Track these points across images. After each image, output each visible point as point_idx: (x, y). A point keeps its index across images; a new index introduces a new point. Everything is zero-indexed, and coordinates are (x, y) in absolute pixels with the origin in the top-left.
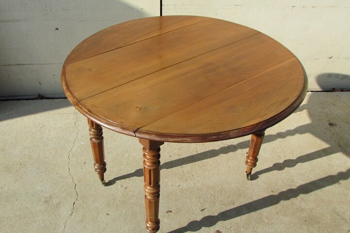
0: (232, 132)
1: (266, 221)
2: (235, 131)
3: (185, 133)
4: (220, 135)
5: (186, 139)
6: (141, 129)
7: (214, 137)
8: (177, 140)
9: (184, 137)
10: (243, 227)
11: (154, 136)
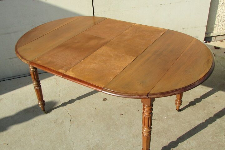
0: (196, 83)
1: (171, 110)
2: (197, 82)
3: (174, 89)
4: (191, 86)
5: (176, 92)
6: (150, 93)
7: (189, 88)
8: (172, 94)
9: (175, 91)
10: (161, 114)
11: (159, 95)
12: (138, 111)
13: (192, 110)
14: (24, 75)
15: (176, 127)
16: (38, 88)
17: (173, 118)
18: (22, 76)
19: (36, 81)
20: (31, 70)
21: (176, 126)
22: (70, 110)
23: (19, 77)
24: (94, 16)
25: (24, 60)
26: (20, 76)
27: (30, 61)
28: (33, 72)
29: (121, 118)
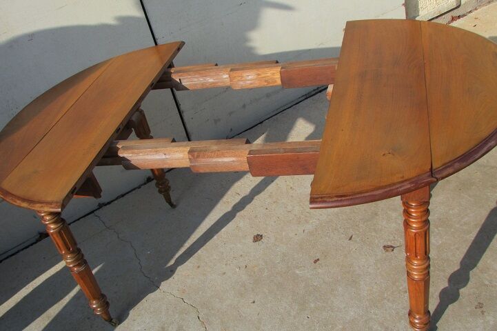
12: (350, 239)
13: (469, 196)
14: (24, 243)
15: (456, 246)
16: (82, 269)
17: (437, 228)
18: (20, 248)
19: (72, 252)
20: (50, 229)
21: (454, 245)
22: (184, 291)
23: (13, 252)
24: (156, 44)
25: (38, 205)
26: (16, 250)
27: (57, 202)
28: (59, 232)
29: (320, 271)
